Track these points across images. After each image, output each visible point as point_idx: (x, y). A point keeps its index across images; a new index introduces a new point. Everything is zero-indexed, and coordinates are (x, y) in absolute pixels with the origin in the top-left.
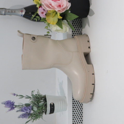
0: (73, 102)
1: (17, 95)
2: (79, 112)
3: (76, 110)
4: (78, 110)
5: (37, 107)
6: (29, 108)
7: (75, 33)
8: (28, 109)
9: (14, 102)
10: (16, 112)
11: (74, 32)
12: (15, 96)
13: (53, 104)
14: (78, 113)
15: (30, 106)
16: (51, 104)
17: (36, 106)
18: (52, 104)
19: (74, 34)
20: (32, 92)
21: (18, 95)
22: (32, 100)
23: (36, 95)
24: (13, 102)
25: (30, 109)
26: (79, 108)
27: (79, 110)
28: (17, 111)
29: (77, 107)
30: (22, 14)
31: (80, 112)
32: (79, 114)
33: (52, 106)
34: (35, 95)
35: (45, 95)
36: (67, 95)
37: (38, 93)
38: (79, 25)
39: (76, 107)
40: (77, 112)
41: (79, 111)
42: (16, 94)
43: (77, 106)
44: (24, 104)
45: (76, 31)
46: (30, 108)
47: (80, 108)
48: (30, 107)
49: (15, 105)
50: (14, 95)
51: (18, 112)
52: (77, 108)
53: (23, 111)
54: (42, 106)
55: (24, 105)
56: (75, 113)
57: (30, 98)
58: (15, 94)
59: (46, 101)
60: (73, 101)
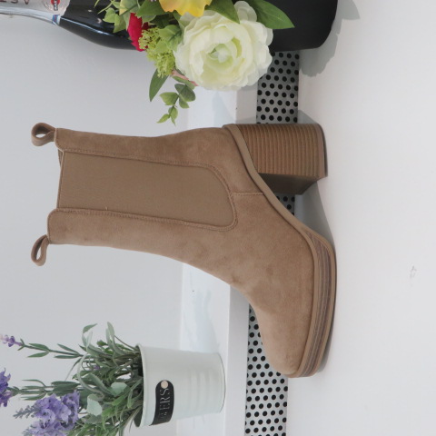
0: (251, 378)
1: (22, 345)
2: (273, 418)
3: (261, 411)
4: (269, 411)
5: (103, 396)
6: (69, 401)
7: (268, 99)
8: (66, 408)
9: (6, 375)
10: (16, 416)
11: (264, 96)
12: (16, 347)
13: (170, 386)
14: (269, 422)
15: (72, 391)
16: (159, 387)
17: (99, 394)
18: (164, 386)
19: (264, 101)
20: (86, 329)
21: (26, 344)
22: (81, 369)
23: (101, 344)
24: (4, 373)
25: (72, 408)
26: (270, 400)
27: (273, 408)
28: (20, 414)
29: (266, 398)
30: (56, 13)
31: (277, 415)
32: (273, 424)
33: (165, 396)
34: (97, 346)
35: (137, 347)
36: (224, 350)
37: (108, 338)
38: (285, 68)
39: (262, 396)
40: (265, 419)
41: (273, 413)
42: (17, 340)
43: (266, 393)
44: (48, 384)
45: (272, 91)
46: (73, 403)
47: (278, 400)
48: (71, 398)
49: (10, 389)
50: (10, 345)
51: (24, 416)
52: (265, 403)
53: (45, 414)
54: (122, 394)
55: (47, 389)
56: (256, 420)
57: (77, 355)
58: (12, 341)
59: (141, 373)
60: (250, 376)
